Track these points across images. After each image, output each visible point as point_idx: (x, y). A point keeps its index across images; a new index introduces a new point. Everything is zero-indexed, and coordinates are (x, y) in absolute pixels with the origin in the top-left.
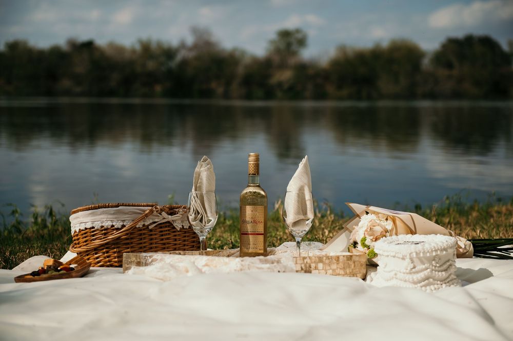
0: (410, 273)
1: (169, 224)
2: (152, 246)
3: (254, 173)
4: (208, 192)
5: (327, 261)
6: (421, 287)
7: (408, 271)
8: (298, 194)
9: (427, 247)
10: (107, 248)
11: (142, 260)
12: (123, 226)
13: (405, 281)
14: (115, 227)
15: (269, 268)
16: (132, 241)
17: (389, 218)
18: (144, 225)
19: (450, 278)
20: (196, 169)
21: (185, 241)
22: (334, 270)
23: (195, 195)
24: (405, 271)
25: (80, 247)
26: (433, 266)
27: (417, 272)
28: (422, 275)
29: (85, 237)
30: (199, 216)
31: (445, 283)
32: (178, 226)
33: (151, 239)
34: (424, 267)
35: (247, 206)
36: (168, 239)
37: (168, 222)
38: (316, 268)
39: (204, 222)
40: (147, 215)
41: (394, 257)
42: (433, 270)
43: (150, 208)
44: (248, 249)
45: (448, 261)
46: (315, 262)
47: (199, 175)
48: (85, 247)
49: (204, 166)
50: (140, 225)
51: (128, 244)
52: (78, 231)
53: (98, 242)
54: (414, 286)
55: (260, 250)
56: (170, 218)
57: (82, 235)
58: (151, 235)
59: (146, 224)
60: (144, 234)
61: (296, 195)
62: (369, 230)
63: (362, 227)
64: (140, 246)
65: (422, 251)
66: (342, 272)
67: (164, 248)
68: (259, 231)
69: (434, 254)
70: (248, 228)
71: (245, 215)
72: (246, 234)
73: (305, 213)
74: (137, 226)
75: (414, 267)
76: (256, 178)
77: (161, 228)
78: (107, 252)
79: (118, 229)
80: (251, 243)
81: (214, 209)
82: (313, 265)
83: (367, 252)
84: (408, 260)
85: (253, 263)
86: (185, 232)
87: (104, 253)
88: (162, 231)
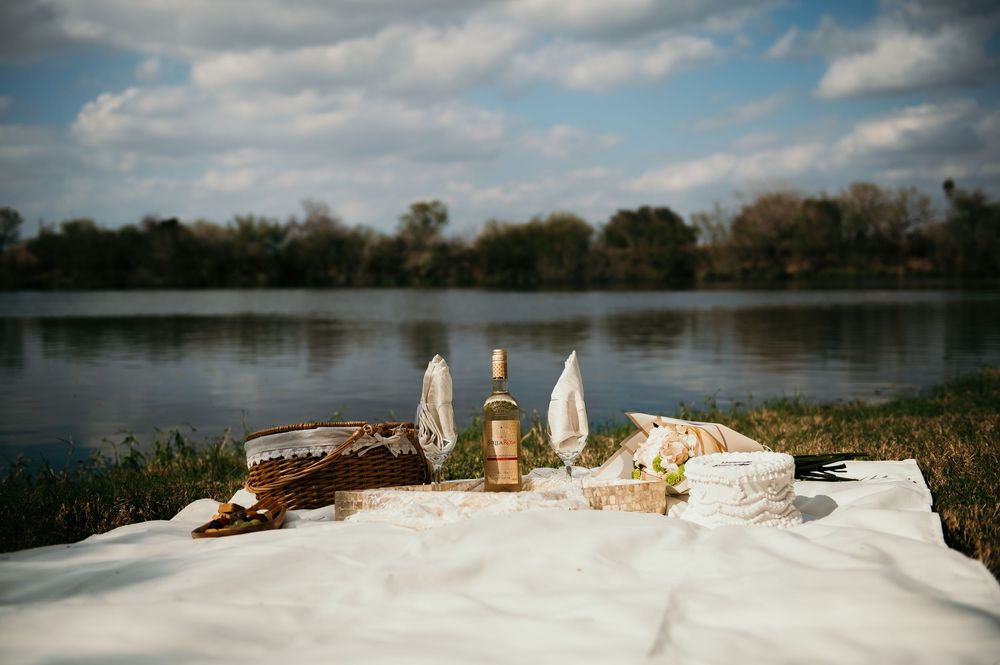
0: (740, 505)
1: (384, 449)
2: (362, 480)
3: (501, 376)
4: (443, 404)
5: (620, 493)
6: (755, 523)
7: (737, 502)
8: (568, 403)
9: (760, 467)
10: (302, 485)
11: (364, 501)
12: (324, 454)
13: (734, 516)
14: (313, 455)
15: (556, 506)
16: (337, 473)
17: (690, 431)
18: (351, 452)
19: (790, 509)
20: (427, 372)
21: (404, 471)
22: (628, 505)
23: (425, 409)
24: (733, 502)
25: (262, 485)
26: (769, 494)
27: (749, 504)
28: (755, 507)
29: (270, 471)
30: (433, 437)
31: (784, 517)
32: (395, 451)
33: (362, 471)
34: (757, 495)
35: (494, 421)
36: (383, 469)
37: (383, 447)
38: (608, 503)
39: (439, 444)
40: (356, 438)
41: (717, 483)
42: (769, 500)
43: (360, 428)
44: (497, 479)
45: (786, 486)
46: (606, 494)
47: (431, 381)
48: (270, 485)
49: (437, 367)
50: (346, 452)
51: (331, 478)
52: (258, 463)
53: (289, 477)
54: (746, 522)
55: (513, 481)
56: (386, 441)
57: (266, 468)
58: (361, 465)
59: (355, 449)
60: (352, 464)
61: (566, 404)
62: (666, 447)
63: (653, 444)
64: (348, 480)
65: (755, 475)
66: (638, 507)
67: (378, 483)
68: (511, 454)
69: (771, 478)
70: (497, 451)
71: (491, 433)
72: (494, 459)
73: (577, 428)
74: (343, 454)
75: (745, 497)
76: (504, 382)
77: (373, 454)
78: (302, 491)
79: (317, 459)
80: (500, 471)
81: (452, 426)
82: (604, 499)
83: (664, 477)
84: (736, 487)
85: (533, 499)
86: (404, 460)
87: (297, 492)
88: (374, 460)
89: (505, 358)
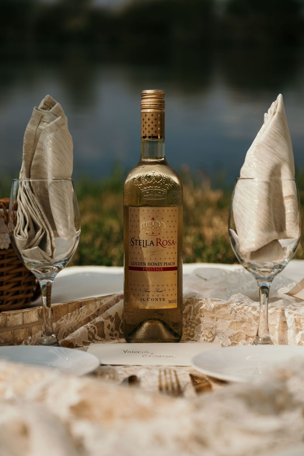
3: (155, 135)
4: (57, 179)
8: (269, 184)
20: (29, 126)
23: (27, 187)
30: (39, 235)
35: (141, 209)
39: (49, 248)
44: (145, 301)
47: (36, 140)
49: (46, 118)
55: (170, 302)
61: (265, 186)
68: (168, 261)
70: (145, 256)
71: (138, 227)
72: (141, 269)
73: (281, 228)
76: (159, 144)
80: (151, 289)
81: (70, 217)
86: (3, 257)
89: (160, 105)
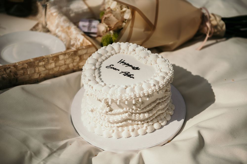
0: (107, 114)
7: (104, 112)
24: (101, 111)
26: (133, 109)
27: (115, 114)
28: (119, 118)
31: (148, 122)
34: (121, 111)
42: (132, 113)
54: (110, 125)
65: (119, 100)
75: (111, 110)
84: (104, 103)
